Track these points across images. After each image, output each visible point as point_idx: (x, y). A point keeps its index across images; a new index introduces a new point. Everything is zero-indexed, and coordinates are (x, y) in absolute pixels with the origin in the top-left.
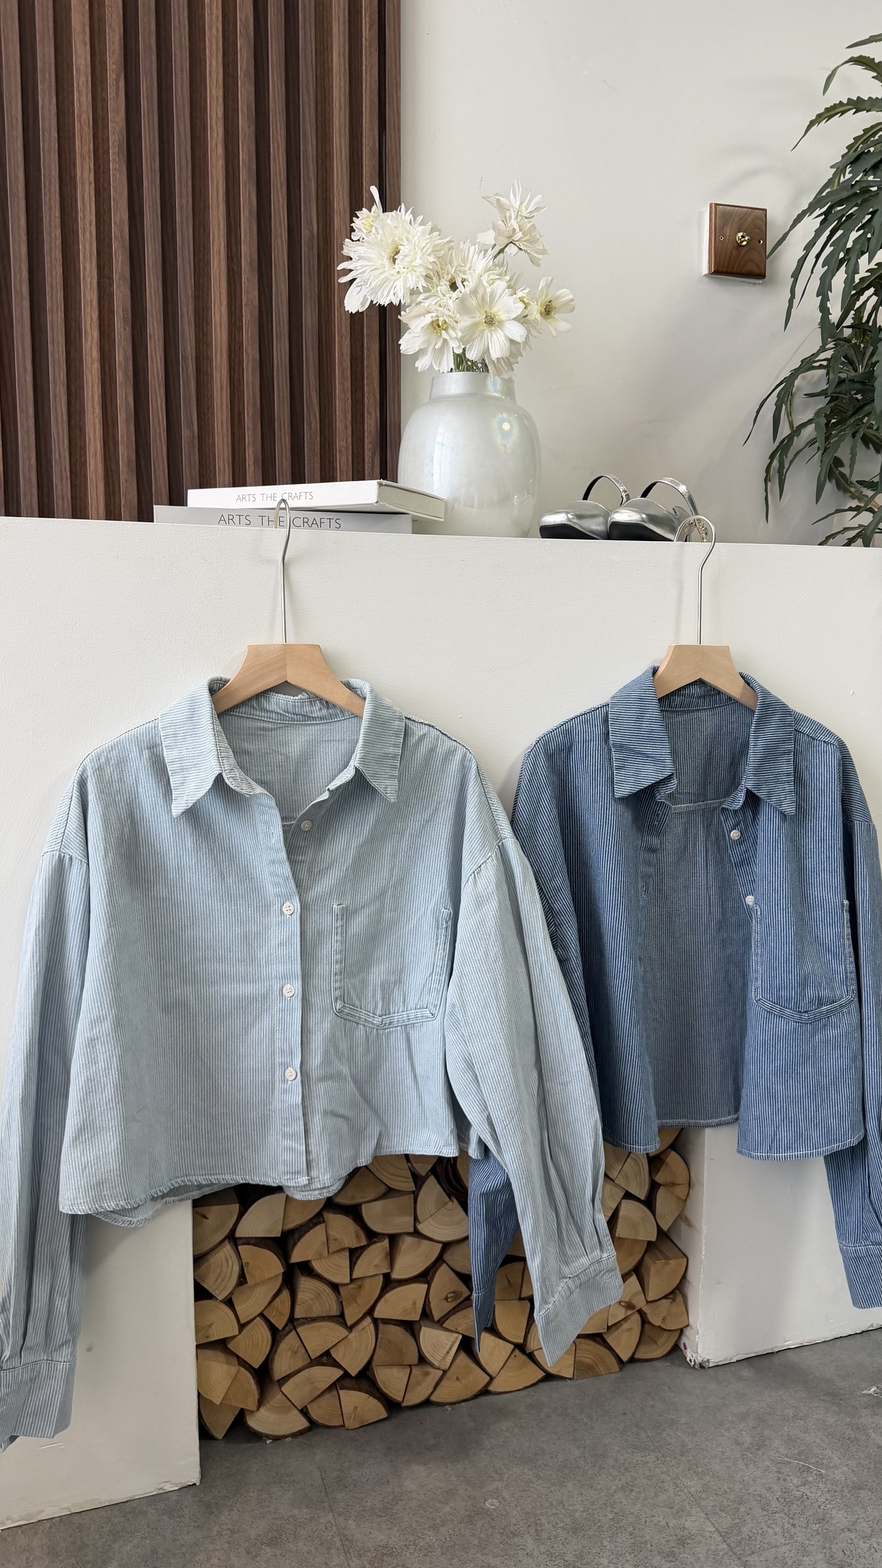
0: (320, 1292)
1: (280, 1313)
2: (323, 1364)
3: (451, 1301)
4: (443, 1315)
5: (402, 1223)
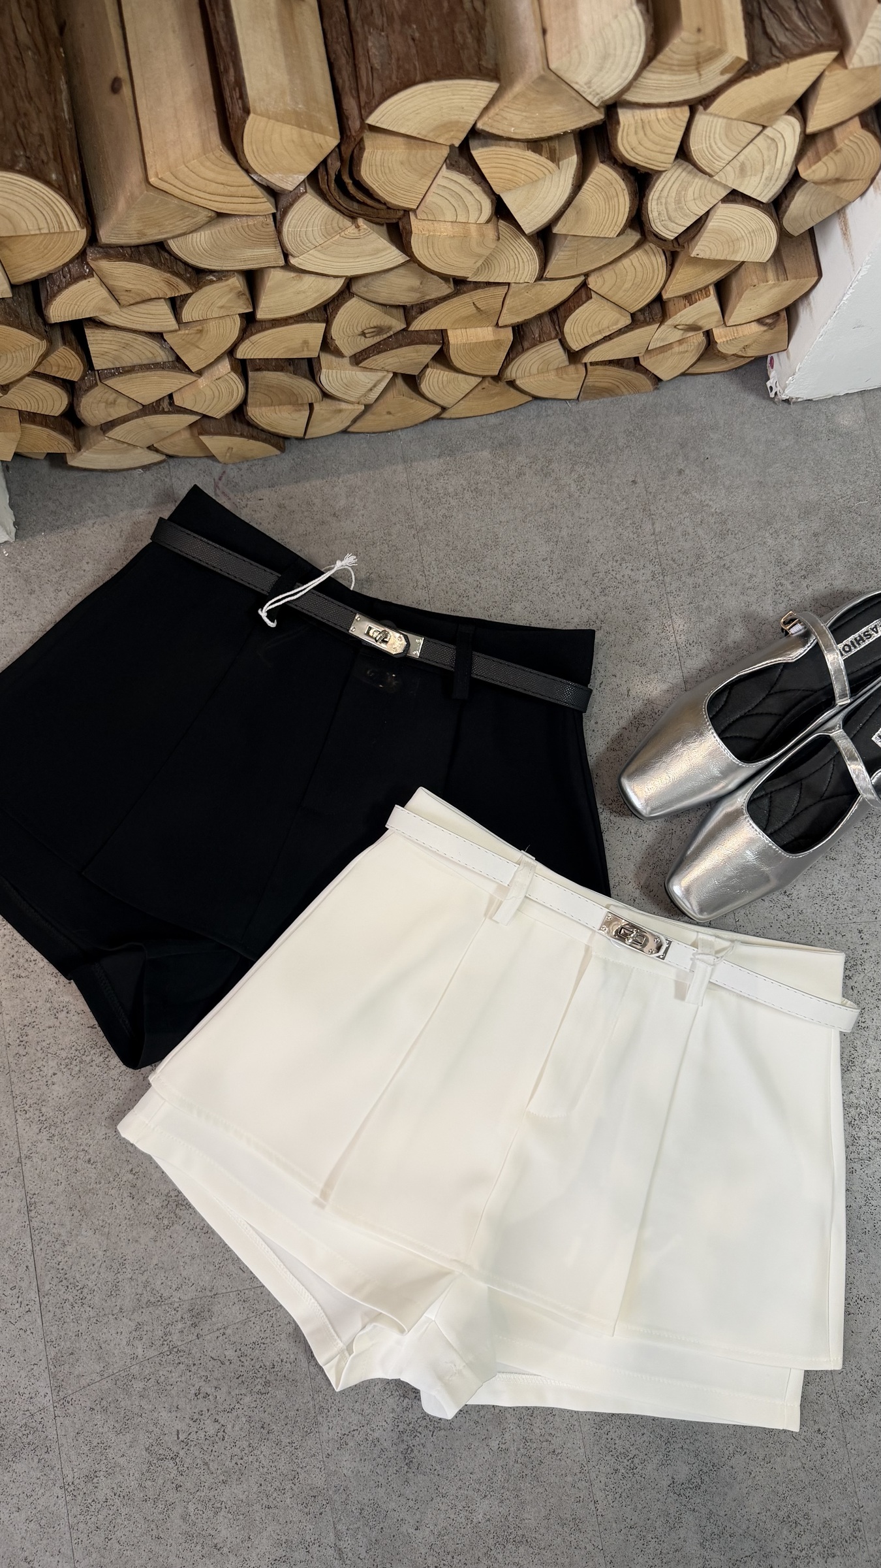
0: (128, 342)
1: (66, 367)
2: (163, 412)
3: (373, 336)
4: (359, 350)
5: (261, 255)
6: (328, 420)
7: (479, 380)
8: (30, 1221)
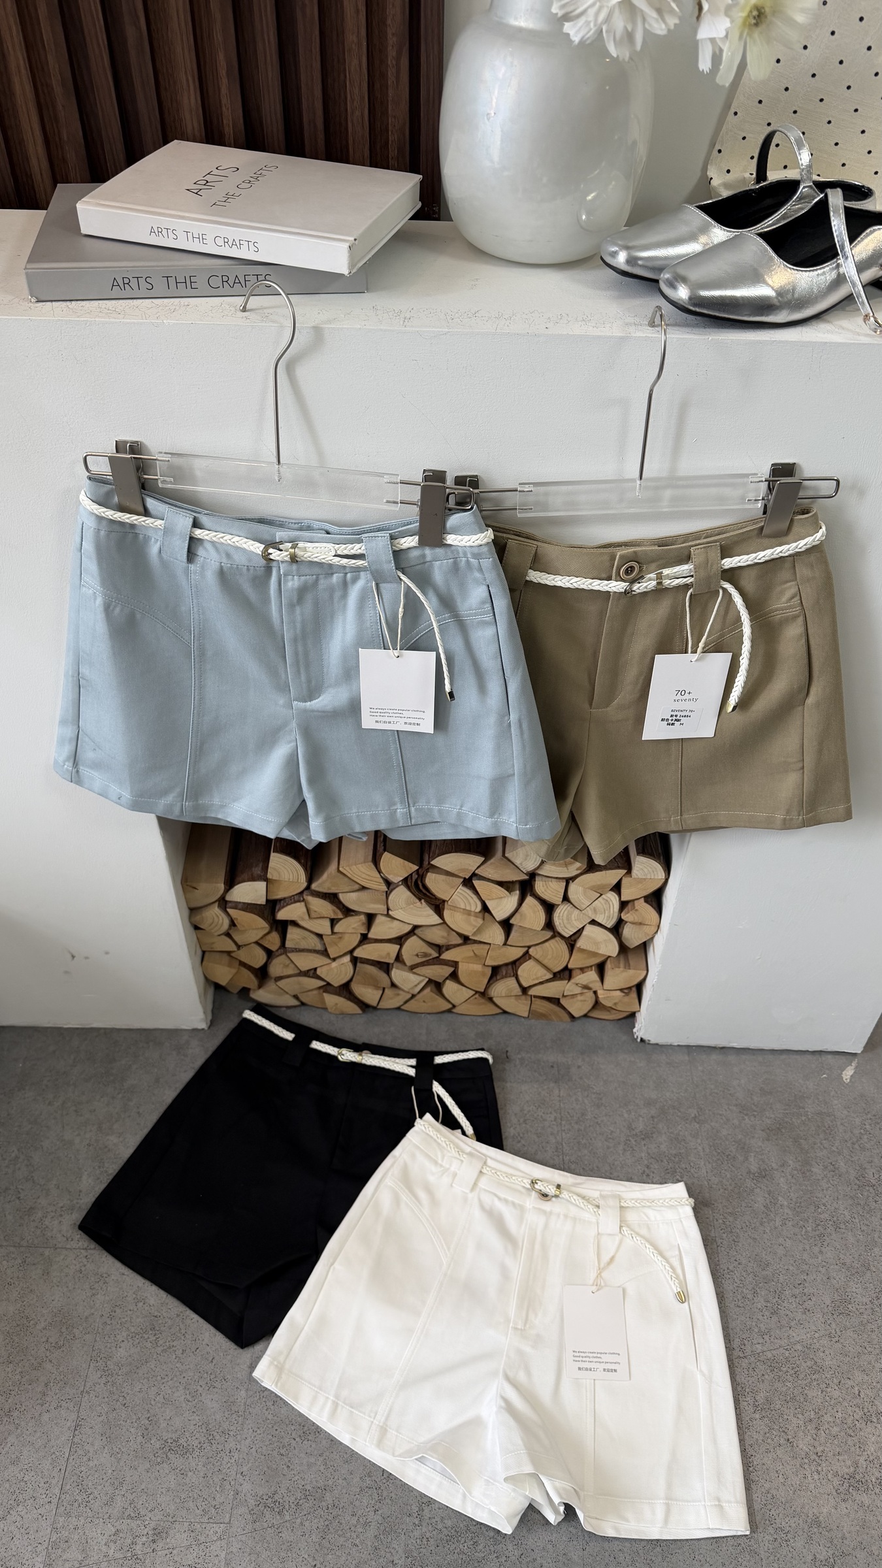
5: (376, 908)
6: (391, 999)
7: (474, 993)
8: (74, 1437)
